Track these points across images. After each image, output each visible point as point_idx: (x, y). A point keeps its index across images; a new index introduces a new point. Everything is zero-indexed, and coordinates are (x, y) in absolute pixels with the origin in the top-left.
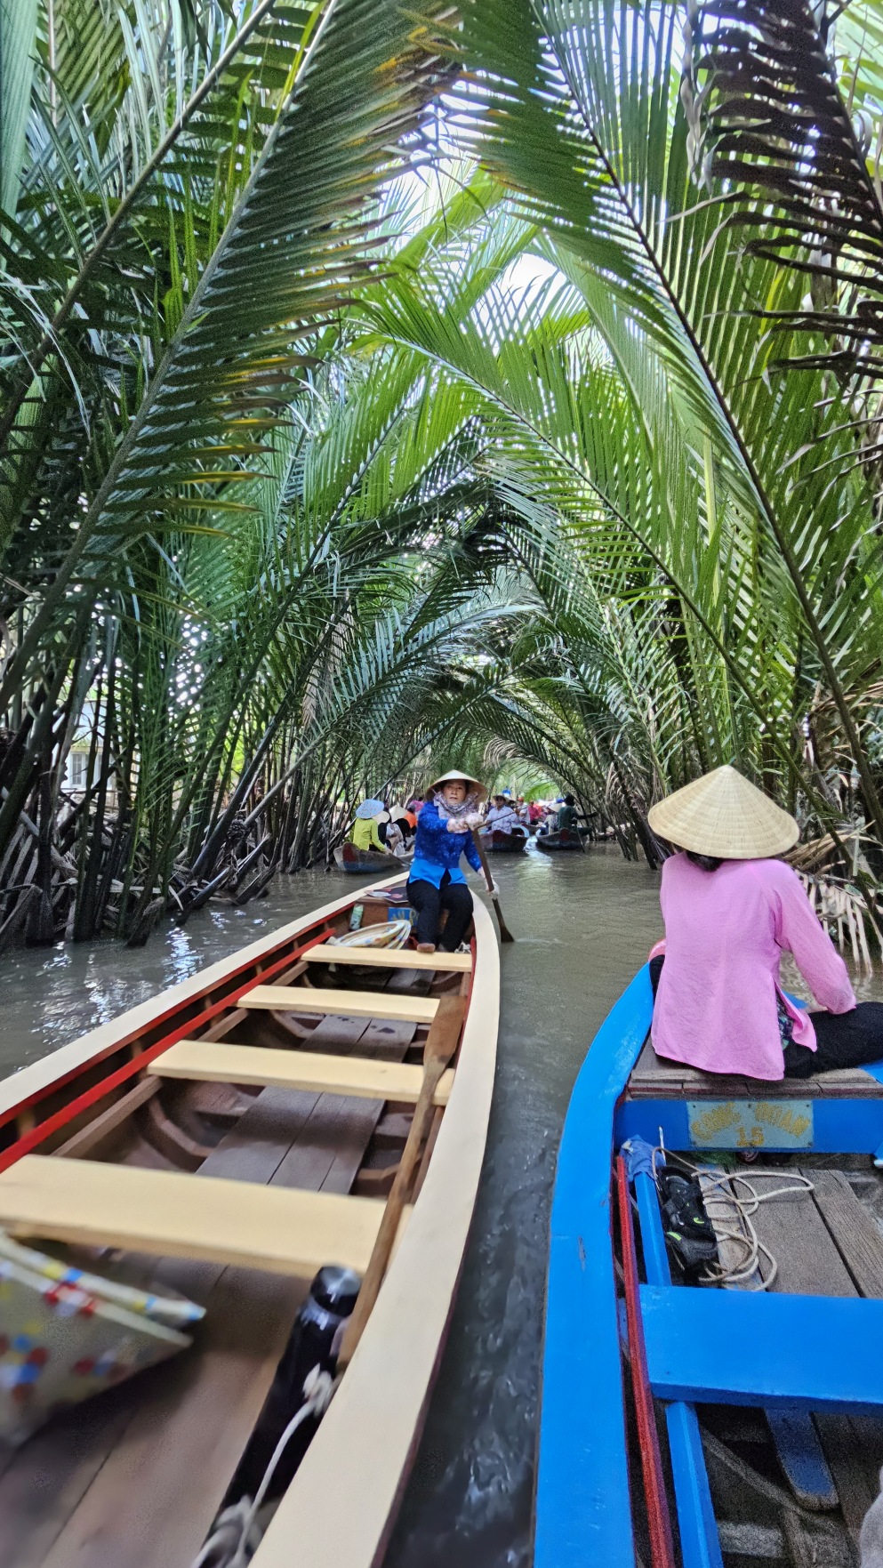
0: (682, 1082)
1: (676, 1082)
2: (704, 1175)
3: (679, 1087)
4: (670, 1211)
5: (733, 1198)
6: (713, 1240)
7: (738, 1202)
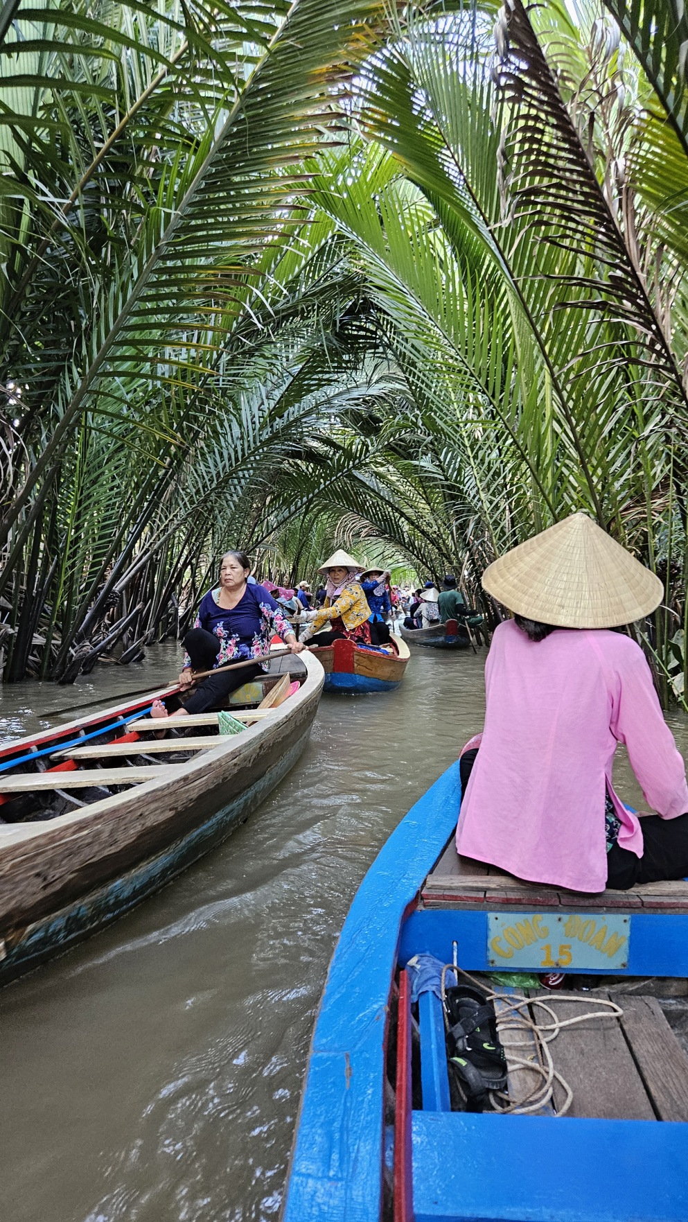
0: (485, 890)
1: (478, 889)
2: (500, 998)
3: (481, 895)
4: (456, 1036)
5: (530, 1023)
6: (504, 1070)
7: (536, 1028)
